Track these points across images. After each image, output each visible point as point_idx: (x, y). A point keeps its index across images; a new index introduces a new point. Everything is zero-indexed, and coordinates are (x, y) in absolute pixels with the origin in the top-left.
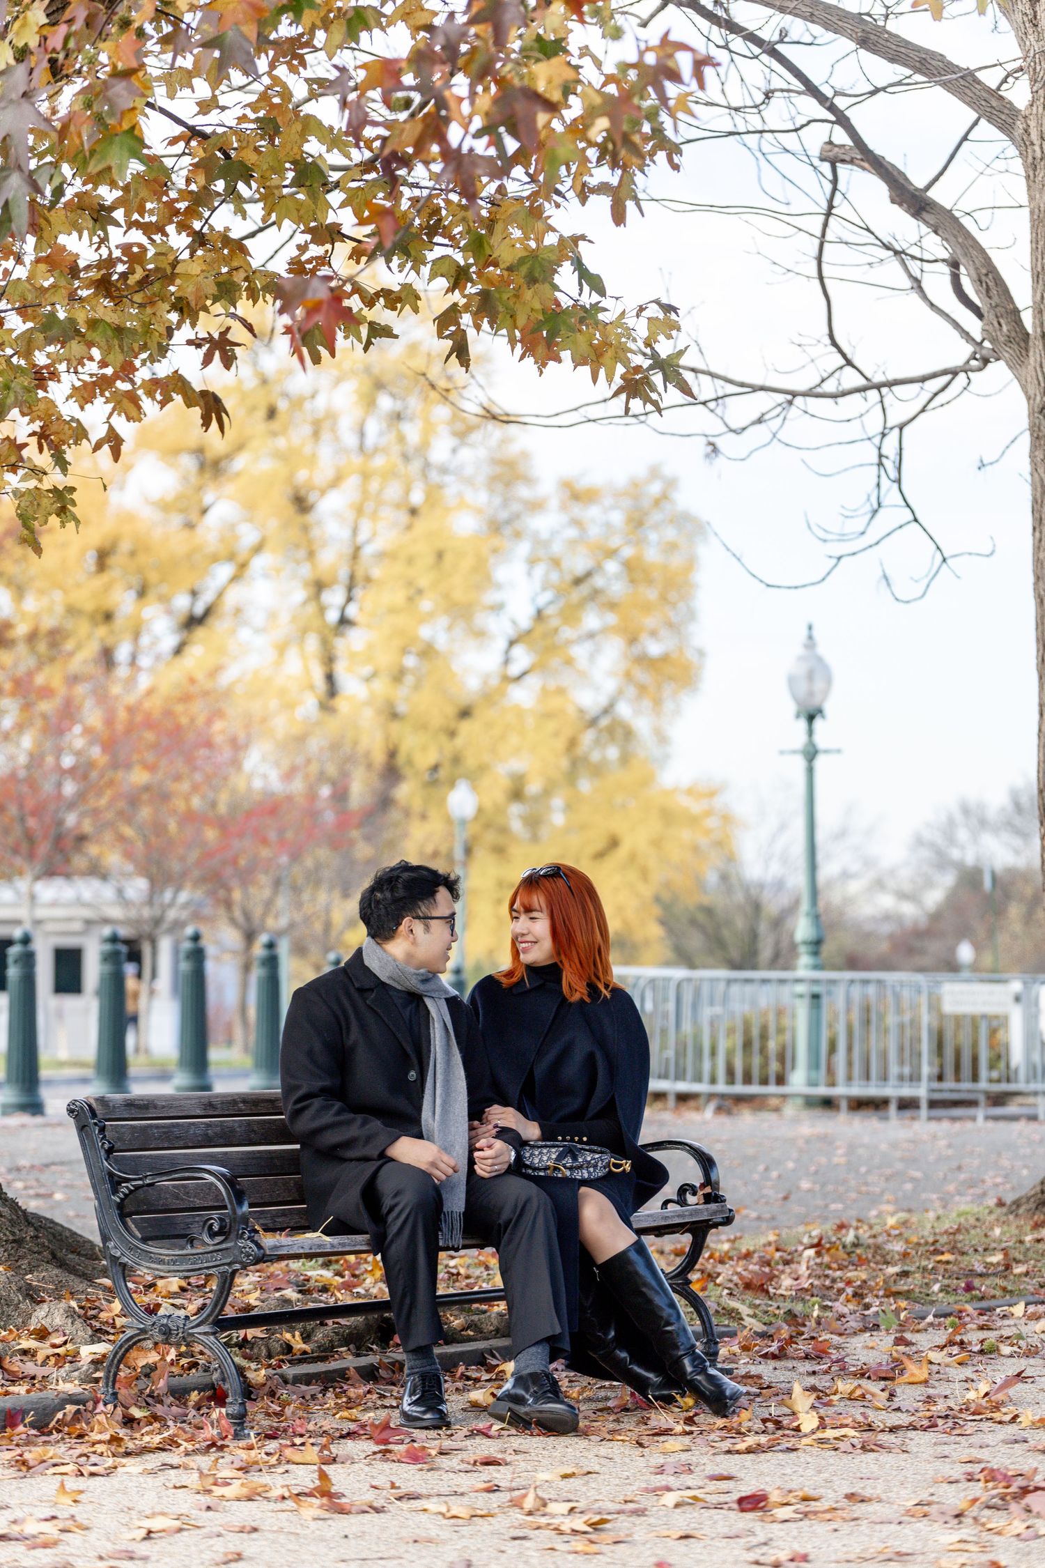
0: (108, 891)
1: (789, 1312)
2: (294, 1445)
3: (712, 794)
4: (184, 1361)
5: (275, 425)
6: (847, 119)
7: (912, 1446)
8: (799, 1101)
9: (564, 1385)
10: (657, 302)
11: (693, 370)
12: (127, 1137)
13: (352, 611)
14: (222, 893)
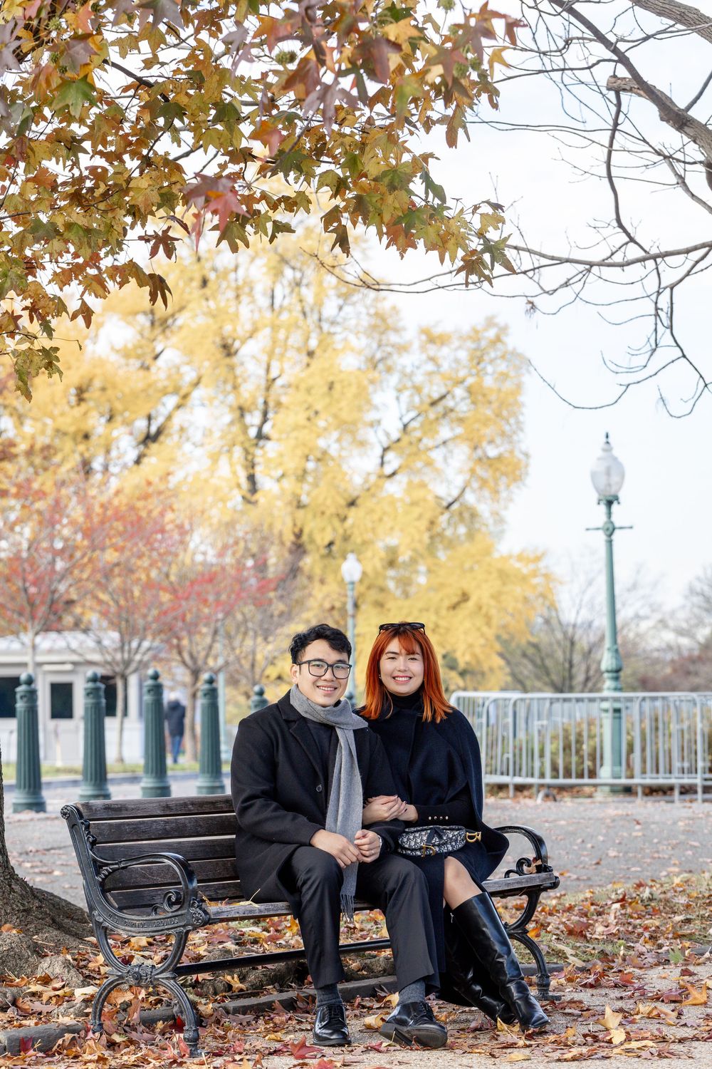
0: (90, 642)
1: (602, 952)
2: (235, 1061)
3: (538, 559)
4: (152, 999)
5: (207, 291)
6: (627, 59)
7: (696, 1054)
8: (607, 789)
9: (435, 1009)
10: (488, 202)
11: (516, 248)
12: (106, 832)
13: (267, 429)
14: (175, 641)
